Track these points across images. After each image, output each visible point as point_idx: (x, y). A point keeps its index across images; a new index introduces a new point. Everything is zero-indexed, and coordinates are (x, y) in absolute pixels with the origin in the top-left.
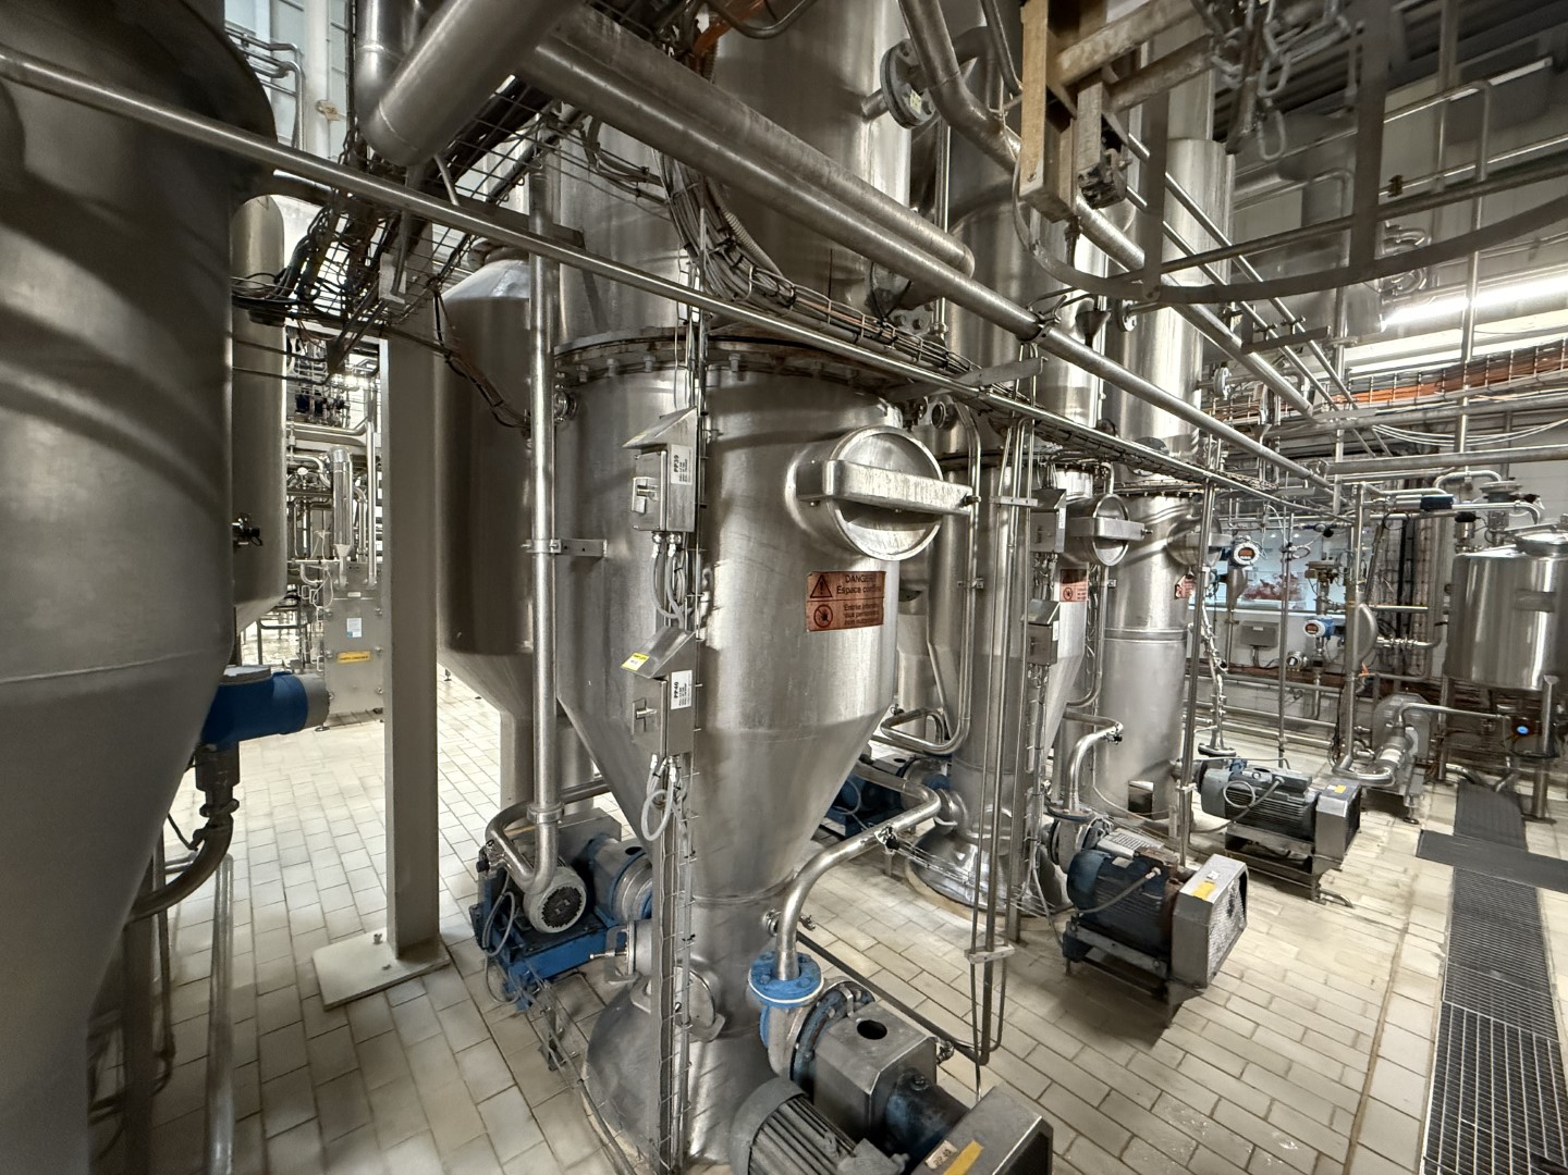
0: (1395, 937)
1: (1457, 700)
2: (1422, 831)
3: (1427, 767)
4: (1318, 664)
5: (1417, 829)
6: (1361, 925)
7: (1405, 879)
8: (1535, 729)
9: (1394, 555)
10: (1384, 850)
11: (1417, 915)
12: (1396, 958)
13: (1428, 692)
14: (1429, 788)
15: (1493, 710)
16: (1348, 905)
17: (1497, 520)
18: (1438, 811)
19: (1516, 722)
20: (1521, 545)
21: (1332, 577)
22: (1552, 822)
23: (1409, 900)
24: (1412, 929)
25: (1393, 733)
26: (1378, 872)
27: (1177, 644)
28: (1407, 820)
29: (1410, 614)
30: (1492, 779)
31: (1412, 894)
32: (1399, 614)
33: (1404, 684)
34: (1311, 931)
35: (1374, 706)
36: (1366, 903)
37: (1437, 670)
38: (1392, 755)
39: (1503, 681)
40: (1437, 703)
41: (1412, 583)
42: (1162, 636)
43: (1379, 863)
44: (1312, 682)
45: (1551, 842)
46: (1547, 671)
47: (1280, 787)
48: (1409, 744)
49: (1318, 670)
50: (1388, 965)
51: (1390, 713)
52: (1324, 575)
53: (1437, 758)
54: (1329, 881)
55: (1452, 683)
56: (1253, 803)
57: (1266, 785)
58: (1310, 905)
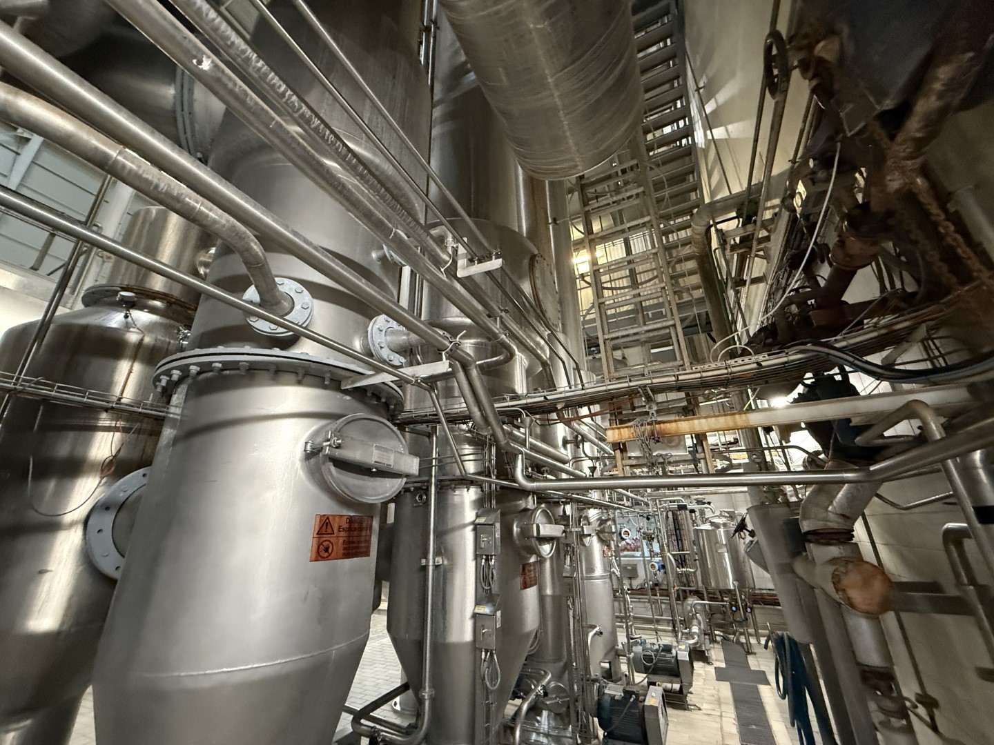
0: (718, 719)
1: (711, 598)
2: (715, 668)
3: (709, 635)
4: (656, 585)
5: (713, 667)
6: (706, 718)
7: (714, 692)
8: (738, 608)
9: (672, 527)
10: (705, 680)
11: (724, 708)
12: (722, 729)
13: (699, 594)
14: (712, 645)
15: (723, 601)
16: (700, 709)
17: (702, 512)
18: (717, 655)
19: (731, 605)
20: (712, 524)
21: (653, 539)
22: (755, 654)
23: (719, 702)
24: (723, 714)
25: (693, 618)
26: (706, 691)
27: (608, 580)
28: (708, 663)
29: (684, 555)
30: (731, 637)
31: (719, 698)
32: (680, 555)
33: (690, 591)
34: (690, 725)
35: (682, 605)
36: (704, 706)
37: (700, 584)
38: (695, 629)
39: (722, 587)
40: (704, 600)
41: (681, 540)
42: (602, 577)
43: (706, 687)
44: (656, 595)
45: (757, 663)
46: (734, 580)
47: (663, 651)
48: (700, 624)
49: (657, 588)
50: (720, 733)
51: (689, 608)
52: (650, 538)
53: (711, 629)
54: (690, 699)
55: (706, 588)
56: (654, 661)
57: (657, 651)
58: (686, 713)
